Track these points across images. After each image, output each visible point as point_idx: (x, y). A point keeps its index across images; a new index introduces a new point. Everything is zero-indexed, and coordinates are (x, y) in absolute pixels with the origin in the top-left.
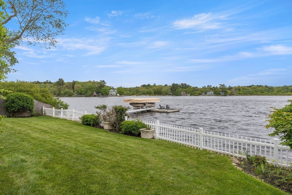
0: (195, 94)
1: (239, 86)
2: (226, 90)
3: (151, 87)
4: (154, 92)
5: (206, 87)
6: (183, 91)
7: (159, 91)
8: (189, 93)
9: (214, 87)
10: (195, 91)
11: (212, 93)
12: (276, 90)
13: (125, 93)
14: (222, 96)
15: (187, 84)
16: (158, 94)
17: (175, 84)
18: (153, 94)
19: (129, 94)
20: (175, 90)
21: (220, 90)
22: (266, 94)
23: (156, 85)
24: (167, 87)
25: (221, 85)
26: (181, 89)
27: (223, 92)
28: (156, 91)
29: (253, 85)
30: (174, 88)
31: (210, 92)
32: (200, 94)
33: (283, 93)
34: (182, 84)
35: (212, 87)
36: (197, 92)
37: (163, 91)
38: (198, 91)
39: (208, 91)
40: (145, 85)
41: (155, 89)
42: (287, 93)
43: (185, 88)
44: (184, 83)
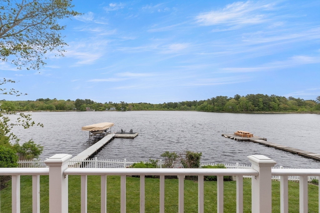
0: (100, 110)
1: (132, 103)
2: (126, 107)
3: (51, 102)
4: (55, 108)
5: (108, 103)
6: (87, 106)
7: (62, 106)
8: (93, 108)
9: (114, 103)
10: (100, 107)
11: (115, 108)
12: (155, 106)
13: (16, 108)
14: (123, 111)
15: (91, 100)
16: (61, 109)
17: (80, 100)
18: (55, 109)
19: (22, 110)
20: (80, 105)
21: (121, 106)
22: (150, 109)
23: (57, 100)
24: (70, 102)
25: (121, 102)
26: (85, 104)
27: (123, 108)
28: (59, 106)
29: (141, 103)
30: (78, 103)
31: (113, 108)
32: (104, 110)
33: (159, 109)
34: (86, 100)
35: (113, 103)
36: (102, 108)
37: (67, 107)
38: (102, 106)
39: (111, 107)
40: (42, 99)
41: (57, 104)
42: (162, 109)
43: (89, 104)
44: (88, 99)
